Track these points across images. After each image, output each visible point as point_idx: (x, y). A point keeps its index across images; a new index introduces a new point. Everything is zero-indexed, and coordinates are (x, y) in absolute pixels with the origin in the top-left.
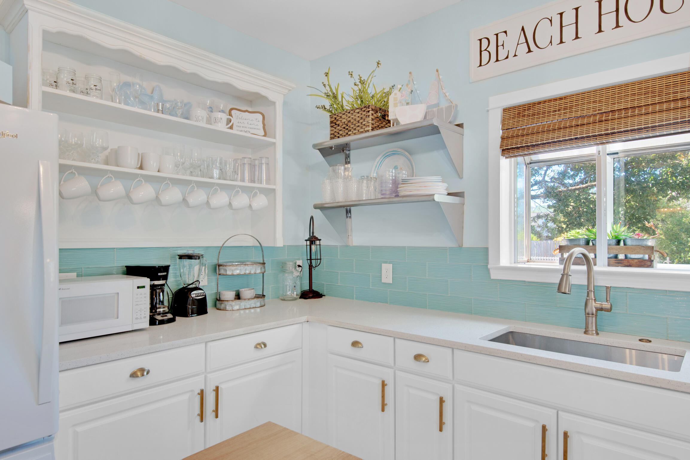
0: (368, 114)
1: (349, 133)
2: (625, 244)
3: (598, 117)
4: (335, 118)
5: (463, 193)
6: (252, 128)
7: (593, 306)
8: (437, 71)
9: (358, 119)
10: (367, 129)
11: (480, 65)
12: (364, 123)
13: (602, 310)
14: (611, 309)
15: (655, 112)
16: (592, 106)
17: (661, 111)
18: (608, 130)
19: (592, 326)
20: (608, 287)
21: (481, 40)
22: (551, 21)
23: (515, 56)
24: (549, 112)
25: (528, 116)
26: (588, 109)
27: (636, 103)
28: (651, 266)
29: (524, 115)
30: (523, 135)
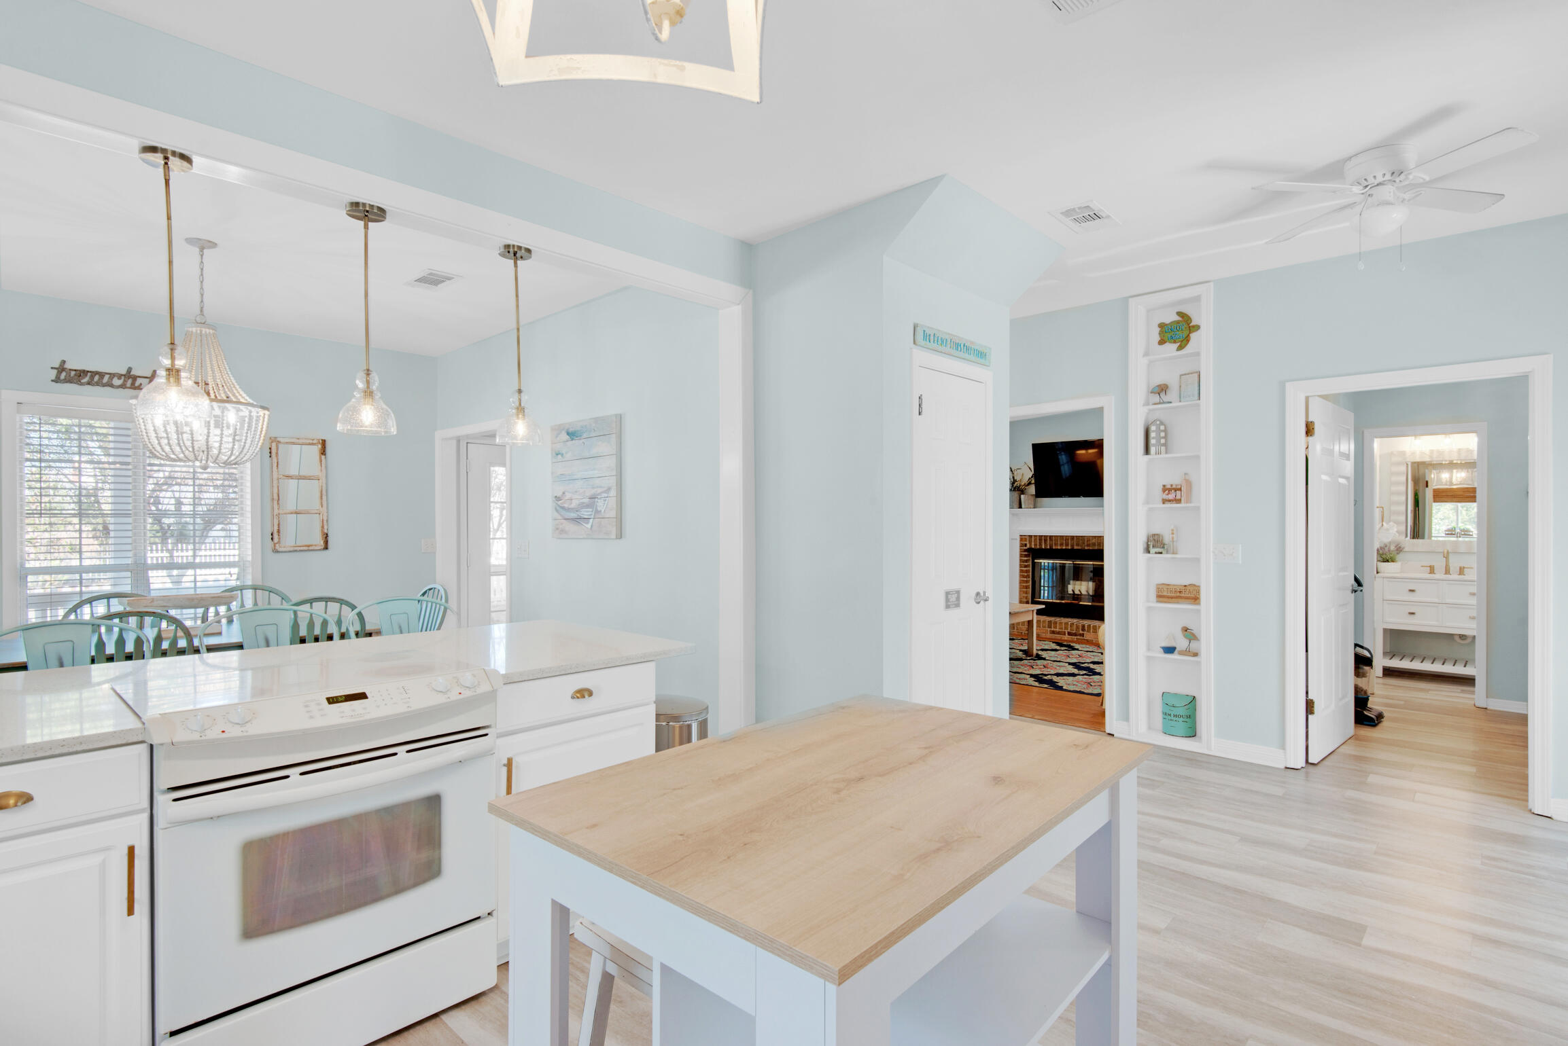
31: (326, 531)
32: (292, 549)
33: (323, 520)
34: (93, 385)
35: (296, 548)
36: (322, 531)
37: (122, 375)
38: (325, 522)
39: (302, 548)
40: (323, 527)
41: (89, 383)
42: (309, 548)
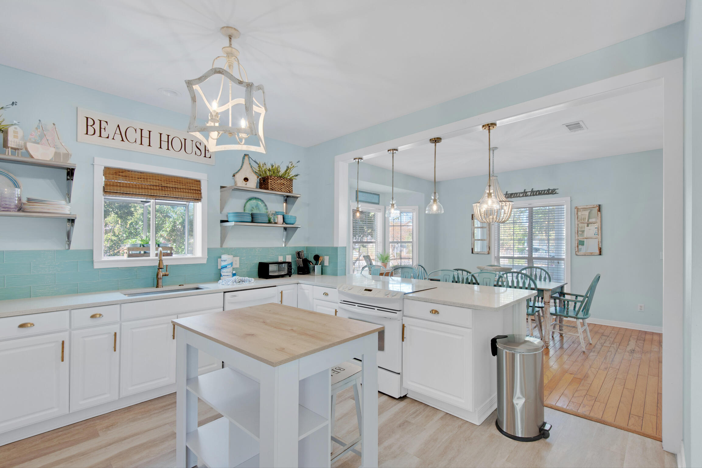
2: (159, 246)
7: (161, 274)
8: (54, 124)
11: (87, 134)
13: (165, 275)
14: (168, 275)
15: (183, 192)
16: (157, 181)
17: (186, 192)
18: (166, 195)
19: (160, 284)
20: (167, 265)
21: (87, 118)
22: (136, 130)
23: (113, 139)
24: (135, 178)
25: (122, 176)
26: (156, 182)
27: (176, 186)
28: (171, 255)
29: (120, 175)
30: (120, 186)
31: (600, 247)
32: (583, 254)
33: (599, 241)
34: (514, 198)
35: (585, 254)
36: (599, 247)
37: (523, 192)
38: (600, 243)
39: (588, 254)
40: (599, 245)
41: (513, 197)
42: (592, 254)
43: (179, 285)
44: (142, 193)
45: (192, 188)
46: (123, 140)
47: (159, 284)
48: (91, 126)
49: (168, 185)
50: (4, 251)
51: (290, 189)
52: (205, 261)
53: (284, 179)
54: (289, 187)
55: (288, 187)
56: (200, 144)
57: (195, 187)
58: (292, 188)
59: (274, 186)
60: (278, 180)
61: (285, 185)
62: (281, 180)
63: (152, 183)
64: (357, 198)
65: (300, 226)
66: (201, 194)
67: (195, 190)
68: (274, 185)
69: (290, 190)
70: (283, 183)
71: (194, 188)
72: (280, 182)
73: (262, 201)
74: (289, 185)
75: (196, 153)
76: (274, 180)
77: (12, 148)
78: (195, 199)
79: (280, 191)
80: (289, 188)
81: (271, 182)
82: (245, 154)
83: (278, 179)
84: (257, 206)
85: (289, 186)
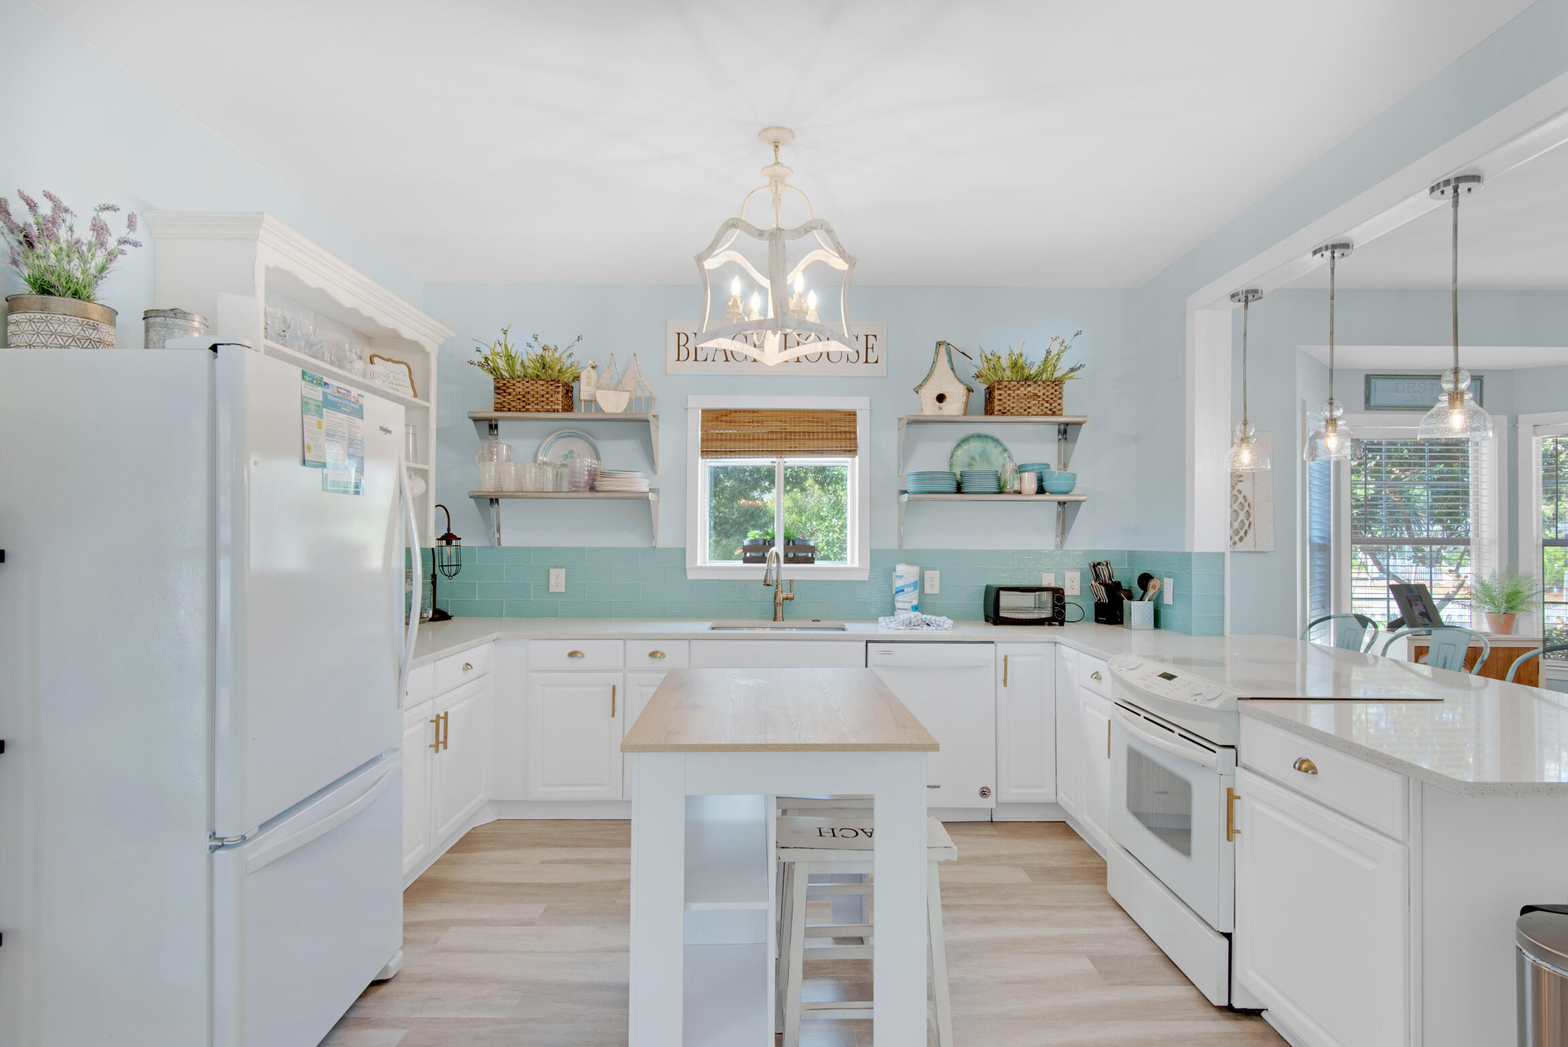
0: (558, 390)
1: (528, 407)
2: (794, 544)
3: (784, 435)
4: (504, 384)
5: (658, 489)
6: (400, 385)
7: (781, 596)
8: (635, 355)
9: (543, 393)
10: (555, 407)
11: (678, 360)
12: (551, 399)
13: (787, 599)
14: (792, 599)
15: (823, 439)
16: (779, 424)
17: (827, 439)
18: (791, 447)
19: (780, 615)
20: (791, 581)
21: (679, 334)
22: (746, 338)
23: (713, 360)
24: (744, 422)
25: (726, 422)
26: (776, 426)
27: (811, 429)
28: (813, 562)
29: (722, 421)
30: (722, 440)
43: (813, 621)
44: (753, 448)
45: (839, 429)
46: (727, 360)
47: (778, 614)
48: (684, 346)
49: (797, 429)
50: (584, 548)
51: (1054, 405)
52: (865, 577)
53: (1036, 382)
54: (1051, 401)
55: (1047, 402)
56: (857, 338)
57: (845, 426)
58: (1060, 401)
59: (1008, 403)
60: (1018, 389)
61: (1039, 397)
62: (1029, 386)
63: (770, 429)
64: (1367, 399)
65: (1084, 498)
66: (855, 439)
67: (845, 432)
68: (1009, 400)
69: (1055, 407)
70: (1035, 395)
71: (843, 429)
72: (1026, 392)
73: (996, 440)
74: (1053, 396)
75: (848, 359)
76: (1009, 389)
77: (585, 401)
78: (845, 451)
79: (1026, 413)
80: (1051, 405)
81: (1000, 395)
82: (938, 343)
83: (1019, 386)
84: (983, 455)
85: (1052, 399)
